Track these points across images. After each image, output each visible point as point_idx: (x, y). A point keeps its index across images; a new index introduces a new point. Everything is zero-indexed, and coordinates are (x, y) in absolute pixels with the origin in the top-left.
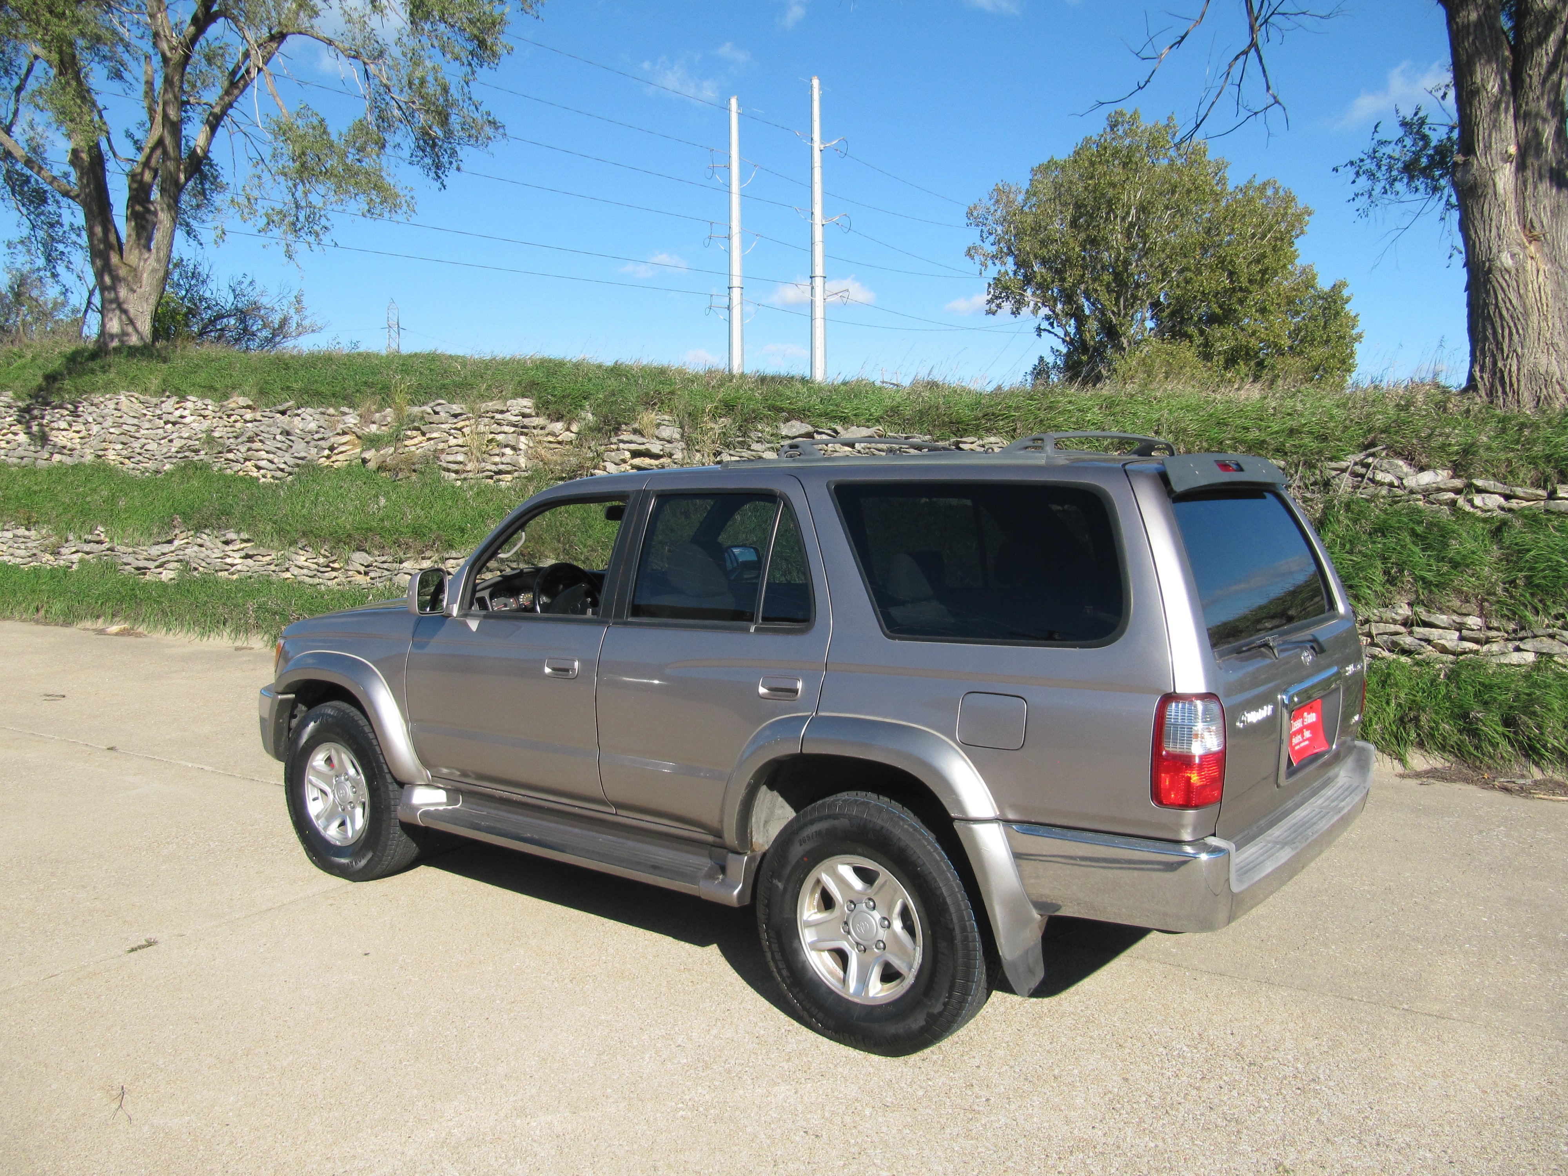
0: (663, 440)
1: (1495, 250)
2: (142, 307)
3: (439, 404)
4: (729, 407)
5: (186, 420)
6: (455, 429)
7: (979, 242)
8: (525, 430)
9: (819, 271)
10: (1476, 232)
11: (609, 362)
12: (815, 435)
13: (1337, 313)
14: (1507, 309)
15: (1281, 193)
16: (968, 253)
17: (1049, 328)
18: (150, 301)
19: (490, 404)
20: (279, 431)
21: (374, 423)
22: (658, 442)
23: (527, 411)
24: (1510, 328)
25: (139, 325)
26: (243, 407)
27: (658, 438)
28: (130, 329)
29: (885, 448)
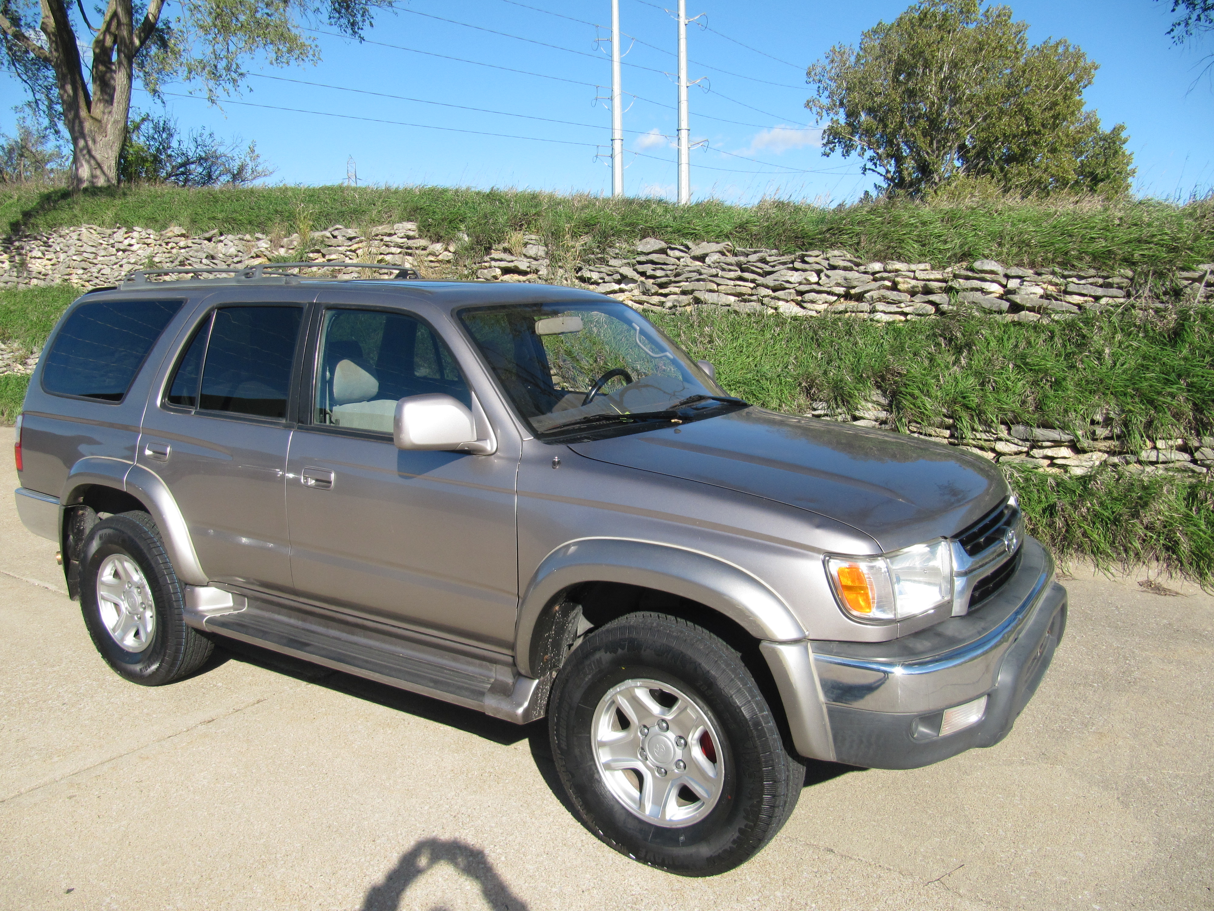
0: (530, 257)
2: (108, 154)
3: (337, 229)
4: (588, 226)
5: (134, 248)
6: (351, 251)
7: (815, 96)
8: (410, 251)
9: (684, 125)
11: (486, 189)
12: (669, 251)
13: (1116, 152)
15: (1071, 49)
16: (807, 105)
17: (873, 167)
18: (114, 148)
19: (380, 228)
20: (205, 255)
21: (282, 247)
22: (525, 260)
23: (411, 233)
25: (105, 168)
26: (179, 236)
27: (525, 256)
28: (98, 172)
29: (733, 262)
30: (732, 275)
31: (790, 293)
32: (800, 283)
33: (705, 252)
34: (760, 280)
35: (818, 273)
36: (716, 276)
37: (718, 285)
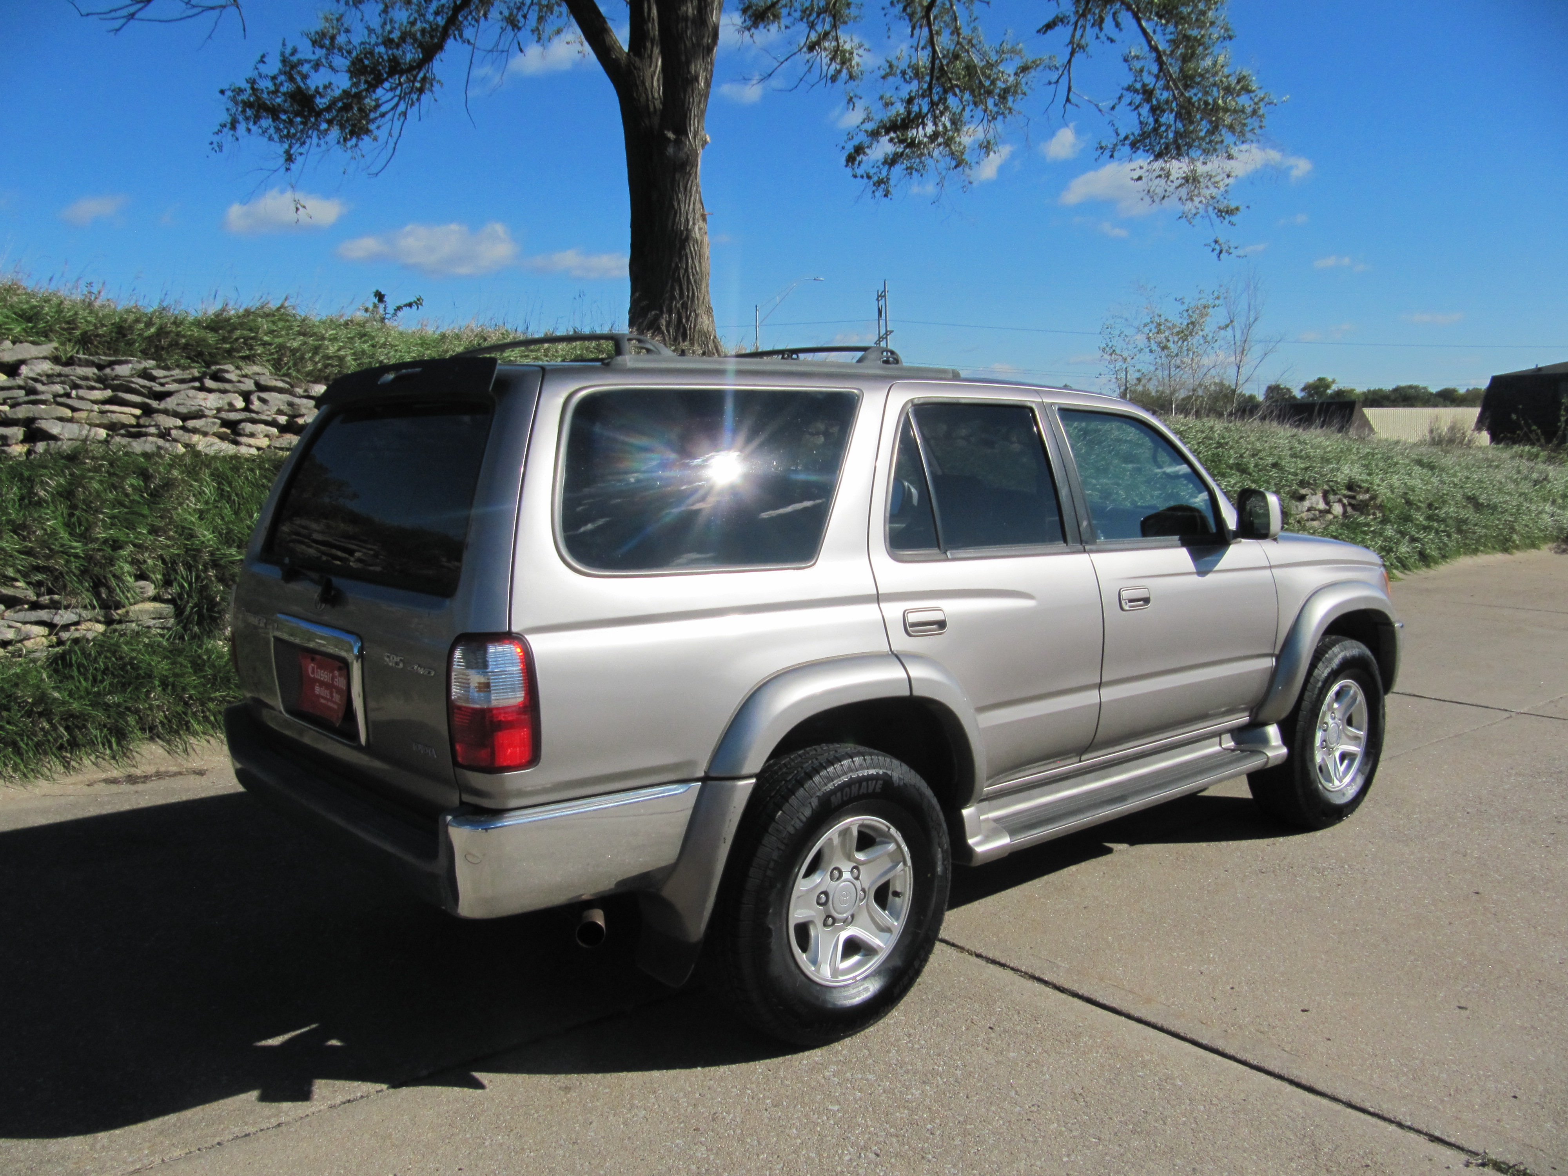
1: (691, 223)
10: (679, 204)
14: (693, 275)
24: (693, 290)
29: (91, 375)
30: (98, 395)
31: (214, 423)
32: (219, 410)
33: (20, 357)
34: (154, 404)
35: (246, 396)
36: (68, 395)
37: (74, 409)
